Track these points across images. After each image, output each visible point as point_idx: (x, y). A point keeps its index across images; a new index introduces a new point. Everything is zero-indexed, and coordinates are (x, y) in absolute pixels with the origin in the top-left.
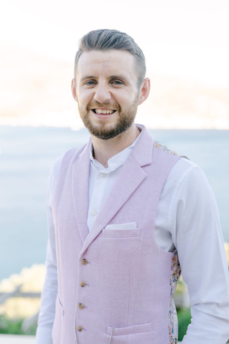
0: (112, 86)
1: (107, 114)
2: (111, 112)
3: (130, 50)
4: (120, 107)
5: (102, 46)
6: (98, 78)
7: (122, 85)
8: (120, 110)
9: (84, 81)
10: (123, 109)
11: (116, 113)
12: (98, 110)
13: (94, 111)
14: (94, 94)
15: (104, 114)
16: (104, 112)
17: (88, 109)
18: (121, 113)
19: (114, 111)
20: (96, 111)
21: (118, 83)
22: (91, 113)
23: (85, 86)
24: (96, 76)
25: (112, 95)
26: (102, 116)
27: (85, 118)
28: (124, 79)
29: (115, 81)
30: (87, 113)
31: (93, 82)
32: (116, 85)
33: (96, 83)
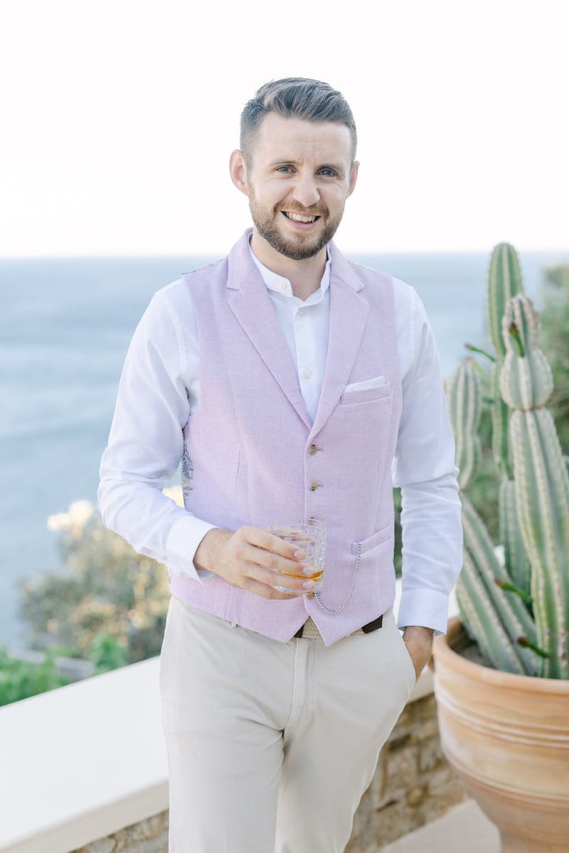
0: (321, 178)
1: (307, 223)
2: (314, 218)
3: (348, 123)
4: (327, 211)
5: (313, 116)
7: (335, 178)
8: (327, 217)
9: (275, 166)
10: (333, 215)
11: (320, 221)
12: (297, 214)
13: (284, 213)
14: (291, 190)
15: (303, 223)
16: (306, 219)
17: (275, 210)
18: (328, 222)
19: (317, 218)
20: (290, 215)
21: (329, 174)
22: (280, 216)
23: (277, 173)
24: (299, 161)
25: (319, 190)
26: (303, 226)
27: (268, 222)
28: (341, 170)
29: (326, 171)
30: (275, 216)
31: (288, 168)
32: (325, 177)
33: (293, 172)
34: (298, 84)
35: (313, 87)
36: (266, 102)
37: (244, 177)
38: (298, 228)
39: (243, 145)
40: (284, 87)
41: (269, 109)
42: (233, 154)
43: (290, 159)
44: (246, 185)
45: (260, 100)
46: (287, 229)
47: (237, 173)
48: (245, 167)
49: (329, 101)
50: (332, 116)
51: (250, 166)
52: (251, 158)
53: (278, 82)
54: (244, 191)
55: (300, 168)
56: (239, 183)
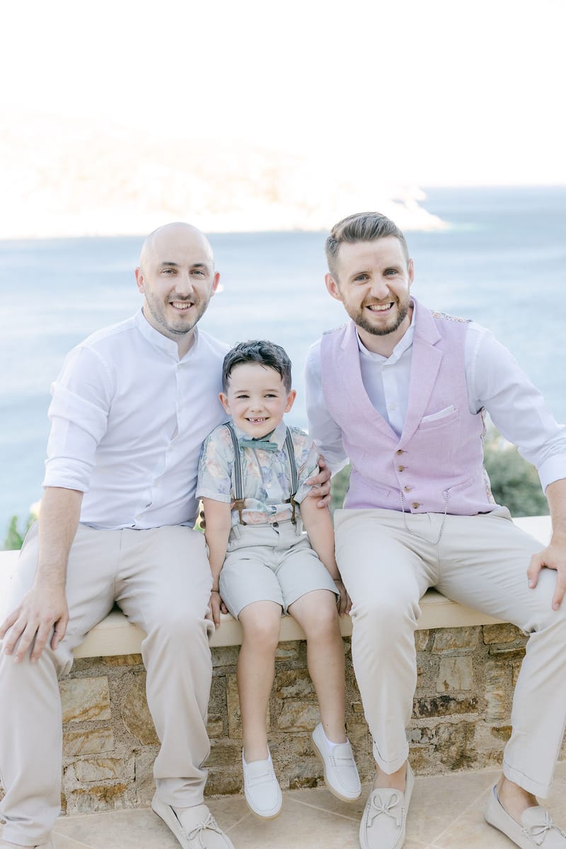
0: (387, 277)
1: (386, 310)
2: (390, 305)
3: (396, 236)
4: (398, 298)
6: (371, 272)
7: (397, 275)
8: (398, 302)
9: (353, 278)
10: (402, 300)
11: (395, 305)
12: (376, 305)
13: (369, 307)
14: (369, 290)
15: (383, 311)
16: (384, 307)
17: (362, 307)
18: (400, 305)
19: (392, 304)
20: (373, 307)
21: (391, 273)
22: (366, 310)
23: (356, 282)
24: (370, 270)
25: (388, 287)
26: (383, 313)
27: (359, 317)
28: (399, 268)
29: (389, 272)
30: (362, 311)
31: (363, 277)
32: (390, 276)
33: (368, 278)
34: (355, 219)
35: (365, 219)
36: (338, 236)
37: (336, 289)
38: (380, 315)
39: (331, 269)
40: (346, 224)
41: (341, 241)
42: (326, 277)
43: (363, 270)
44: (338, 293)
45: (334, 236)
46: (372, 318)
47: (332, 288)
48: (335, 283)
49: (378, 225)
50: (383, 234)
51: (338, 282)
52: (337, 276)
53: (343, 221)
54: (338, 298)
55: (371, 275)
56: (335, 294)
